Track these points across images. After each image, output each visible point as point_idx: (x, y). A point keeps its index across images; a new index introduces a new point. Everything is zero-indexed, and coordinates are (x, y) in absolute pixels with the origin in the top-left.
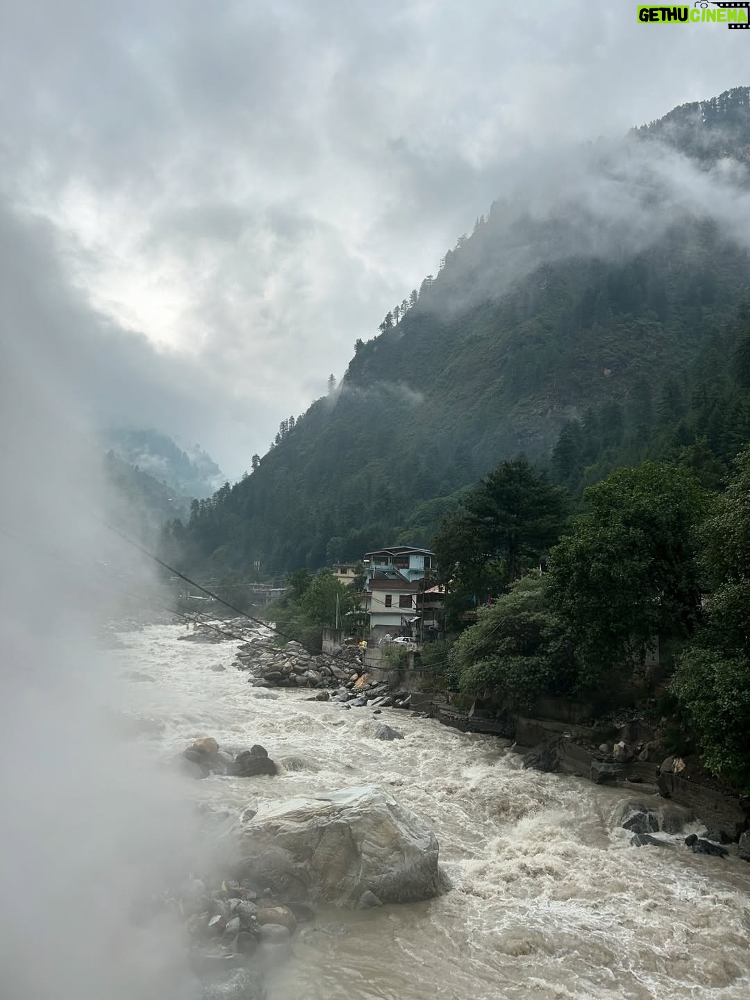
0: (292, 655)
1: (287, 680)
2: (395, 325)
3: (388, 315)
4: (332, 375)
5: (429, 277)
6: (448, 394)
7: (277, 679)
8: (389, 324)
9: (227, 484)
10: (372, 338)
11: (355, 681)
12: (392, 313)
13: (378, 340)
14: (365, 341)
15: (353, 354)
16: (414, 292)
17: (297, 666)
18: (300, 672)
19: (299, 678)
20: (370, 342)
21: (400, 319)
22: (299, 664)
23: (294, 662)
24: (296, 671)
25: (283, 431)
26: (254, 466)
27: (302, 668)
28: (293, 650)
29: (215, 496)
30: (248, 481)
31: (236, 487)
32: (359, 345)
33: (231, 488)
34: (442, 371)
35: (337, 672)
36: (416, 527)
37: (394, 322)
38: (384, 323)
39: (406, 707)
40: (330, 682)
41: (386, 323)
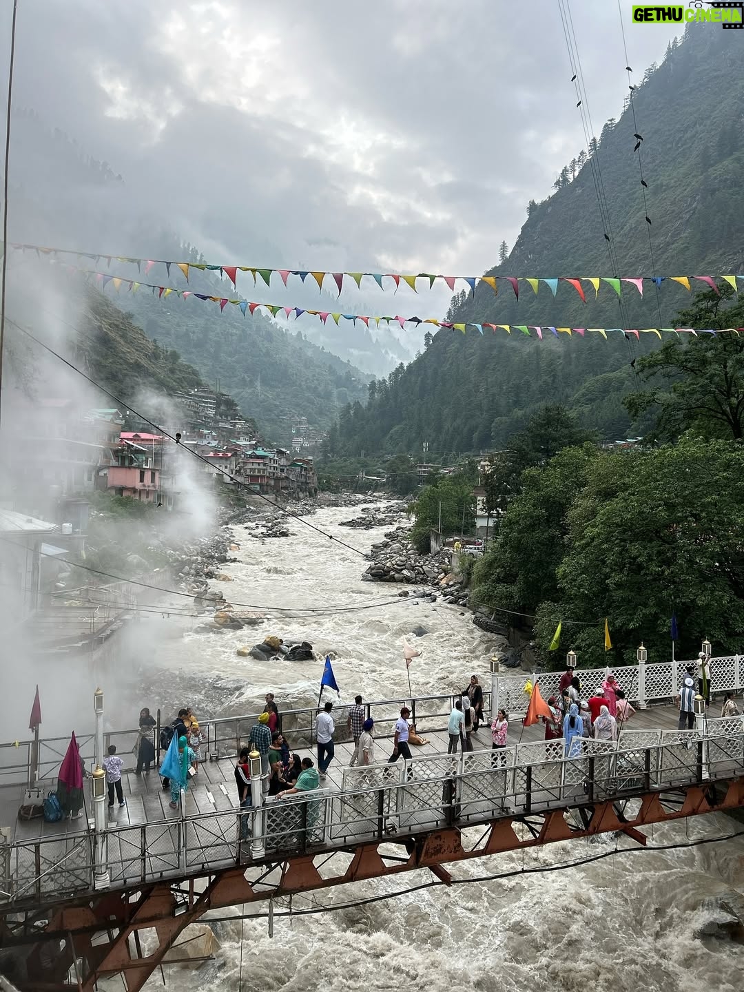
0: (393, 557)
1: (388, 577)
2: (571, 181)
3: (563, 171)
4: (504, 243)
5: (611, 120)
6: (627, 254)
7: (380, 575)
8: (565, 180)
9: (402, 364)
10: (545, 198)
11: (441, 579)
12: (568, 168)
13: (553, 200)
14: (538, 201)
15: (525, 217)
16: (594, 140)
17: (396, 566)
18: (399, 571)
19: (396, 575)
20: (544, 203)
21: (576, 174)
22: (398, 565)
23: (394, 562)
24: (395, 570)
25: (455, 306)
26: (427, 344)
27: (399, 568)
28: (395, 553)
29: (390, 377)
30: (421, 360)
31: (410, 366)
32: (533, 207)
33: (405, 368)
34: (622, 228)
35: (428, 571)
36: (580, 406)
37: (571, 177)
38: (559, 180)
39: (464, 605)
40: (422, 579)
41: (561, 179)
